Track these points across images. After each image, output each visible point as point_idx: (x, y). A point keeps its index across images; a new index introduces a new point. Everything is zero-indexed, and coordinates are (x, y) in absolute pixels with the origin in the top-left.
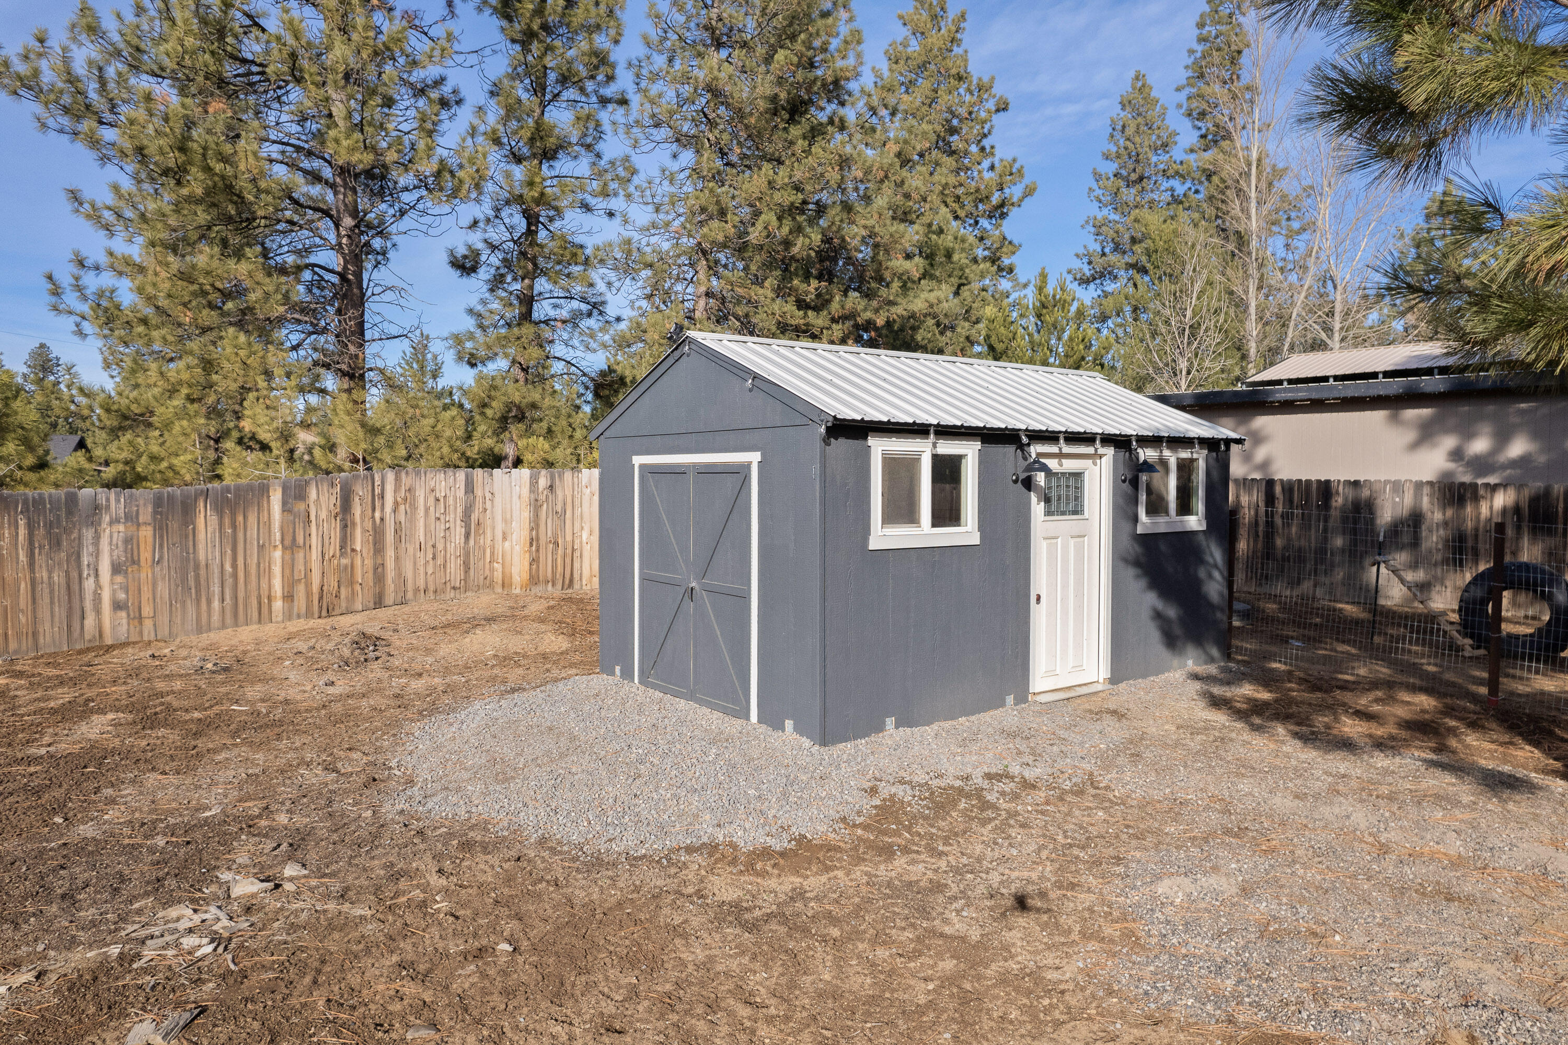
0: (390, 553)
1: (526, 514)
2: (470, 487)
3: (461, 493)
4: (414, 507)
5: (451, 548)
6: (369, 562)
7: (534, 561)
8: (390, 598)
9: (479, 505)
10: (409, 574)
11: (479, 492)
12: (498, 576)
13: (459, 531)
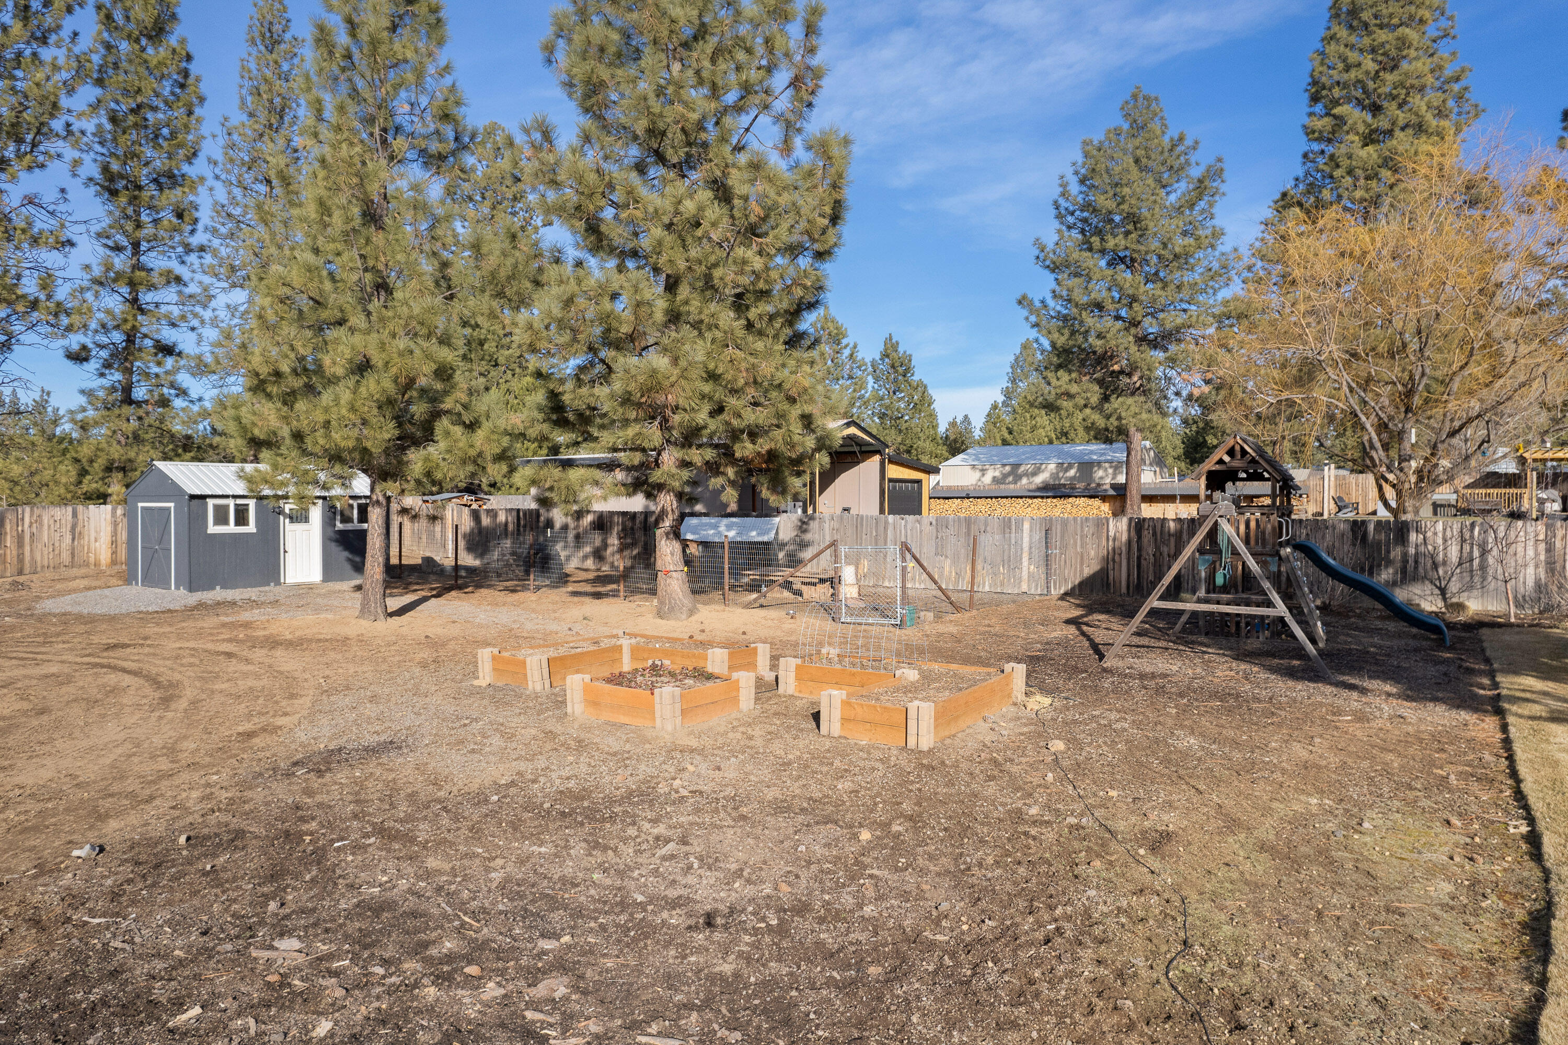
0: (27, 548)
1: (110, 528)
2: (75, 514)
3: (70, 517)
4: (41, 524)
5: (63, 545)
6: (15, 553)
7: (114, 553)
8: (27, 569)
9: (80, 524)
10: (39, 559)
11: (80, 517)
12: (92, 560)
13: (68, 538)
